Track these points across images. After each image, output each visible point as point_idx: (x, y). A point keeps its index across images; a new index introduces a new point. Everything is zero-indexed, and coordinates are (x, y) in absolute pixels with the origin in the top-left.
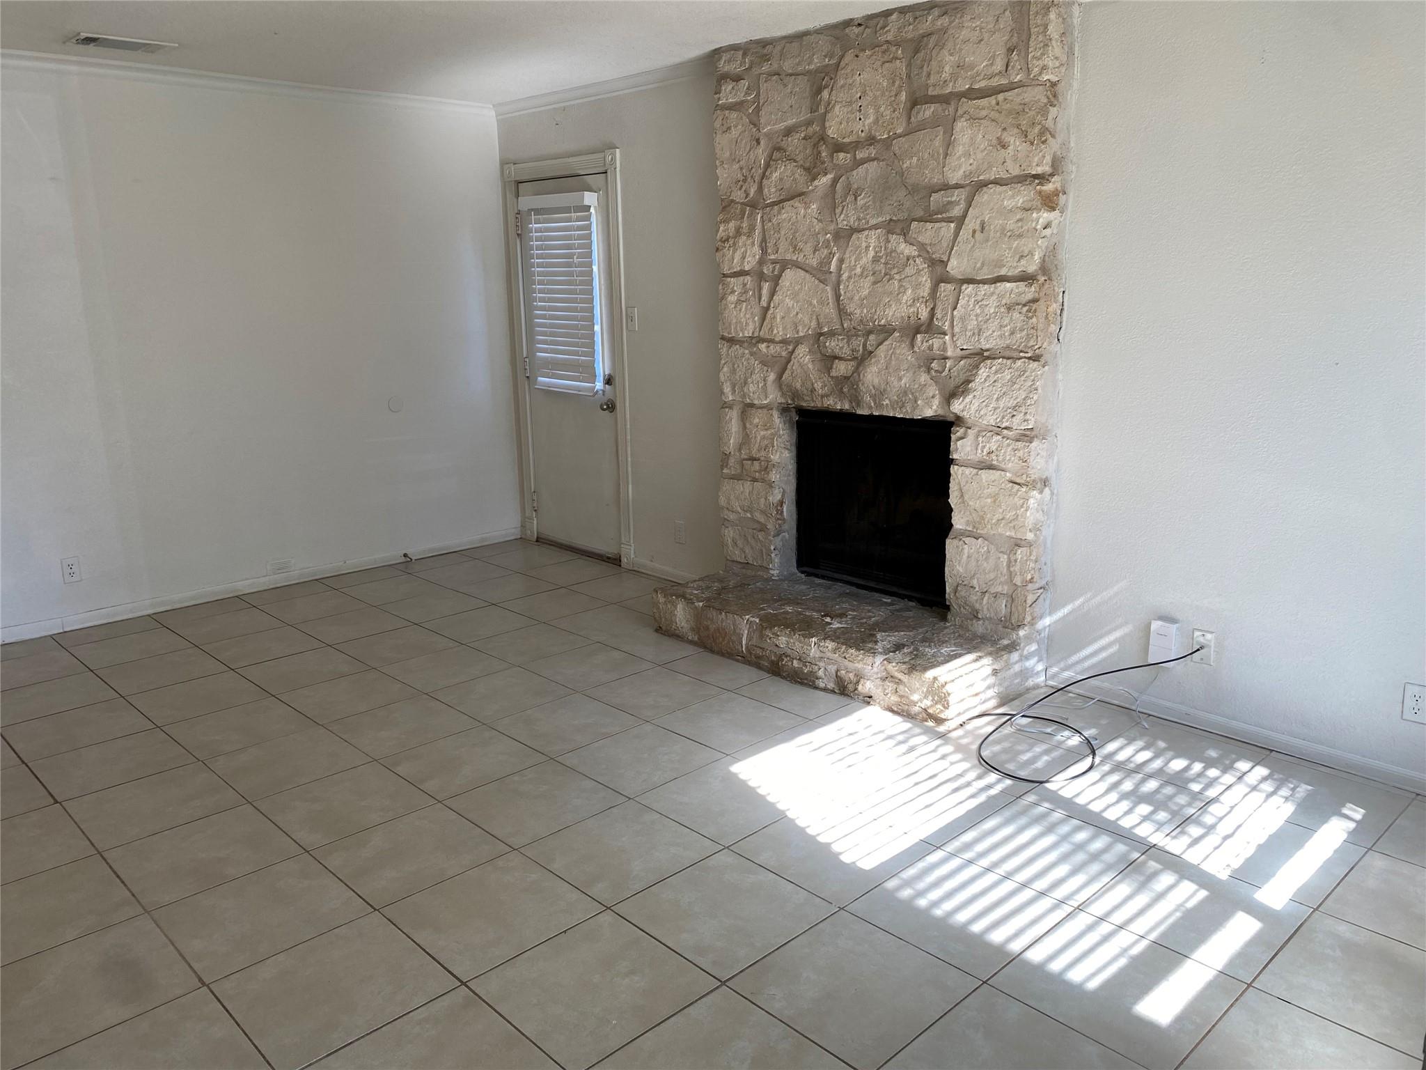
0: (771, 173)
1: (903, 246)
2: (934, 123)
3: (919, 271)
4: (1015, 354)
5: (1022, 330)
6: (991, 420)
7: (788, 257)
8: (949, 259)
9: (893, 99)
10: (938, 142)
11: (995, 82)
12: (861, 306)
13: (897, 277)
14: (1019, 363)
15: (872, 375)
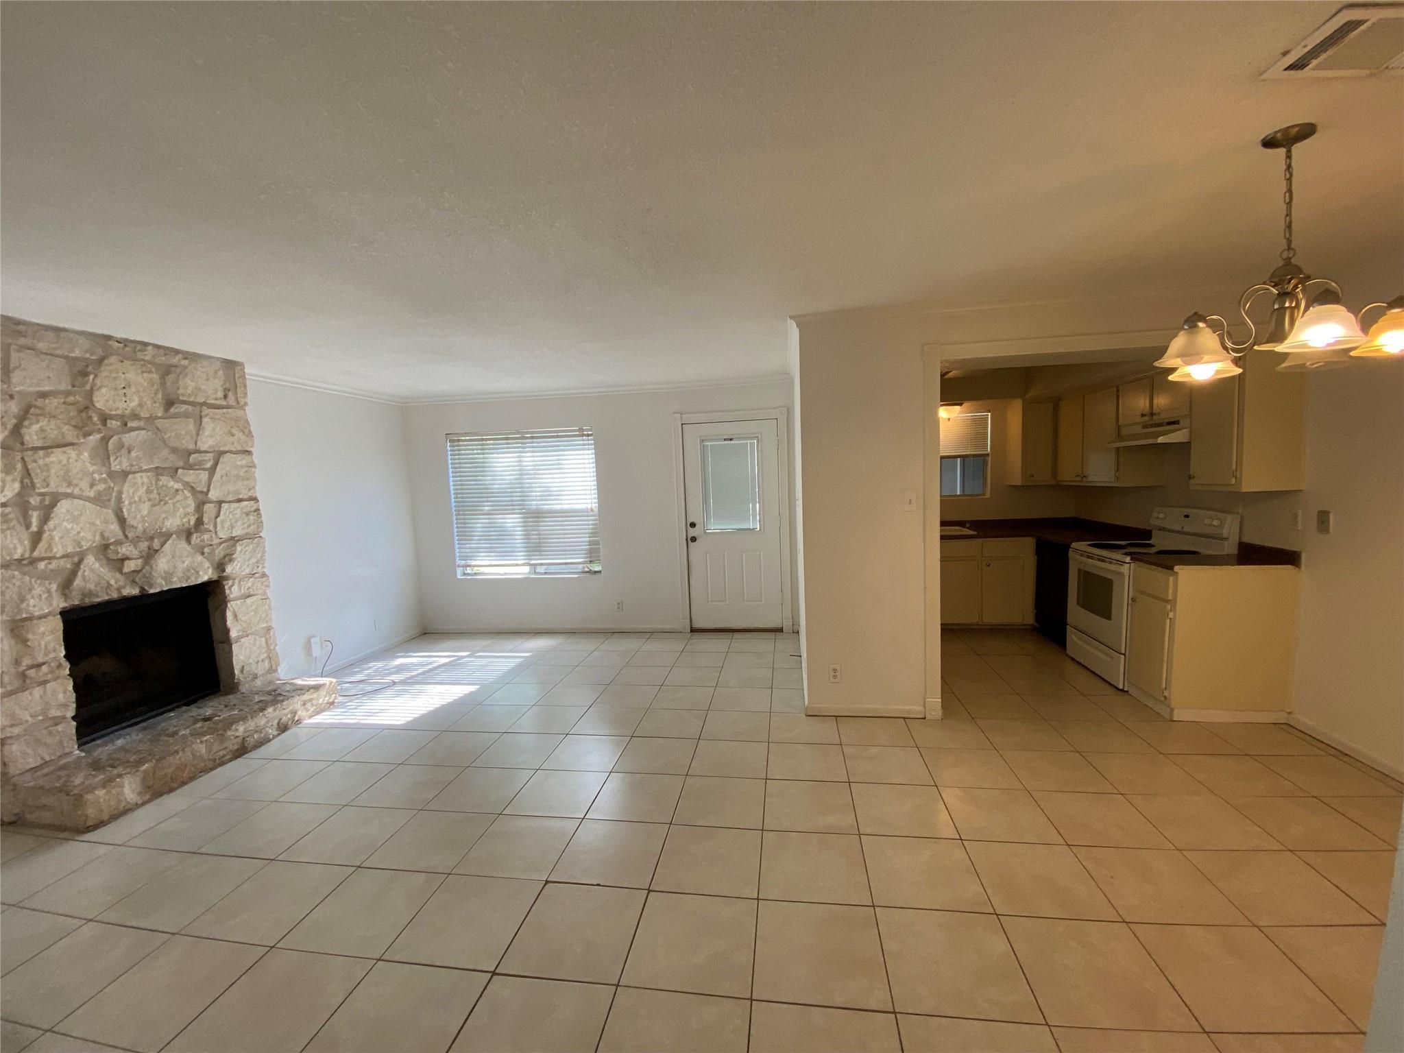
0: (31, 424)
1: (172, 483)
2: (186, 415)
3: (186, 498)
4: (253, 536)
5: (254, 524)
6: (247, 571)
7: (62, 490)
8: (208, 490)
9: (153, 395)
10: (191, 426)
11: (218, 402)
12: (144, 521)
13: (170, 501)
14: (256, 540)
15: (162, 564)
